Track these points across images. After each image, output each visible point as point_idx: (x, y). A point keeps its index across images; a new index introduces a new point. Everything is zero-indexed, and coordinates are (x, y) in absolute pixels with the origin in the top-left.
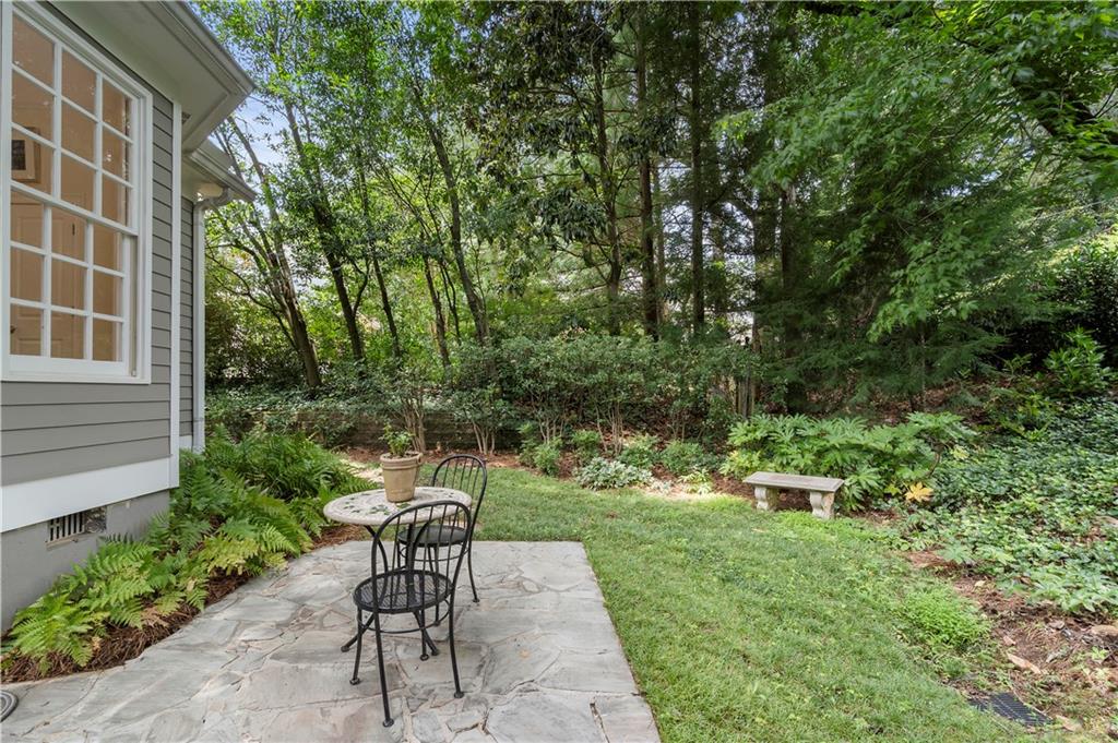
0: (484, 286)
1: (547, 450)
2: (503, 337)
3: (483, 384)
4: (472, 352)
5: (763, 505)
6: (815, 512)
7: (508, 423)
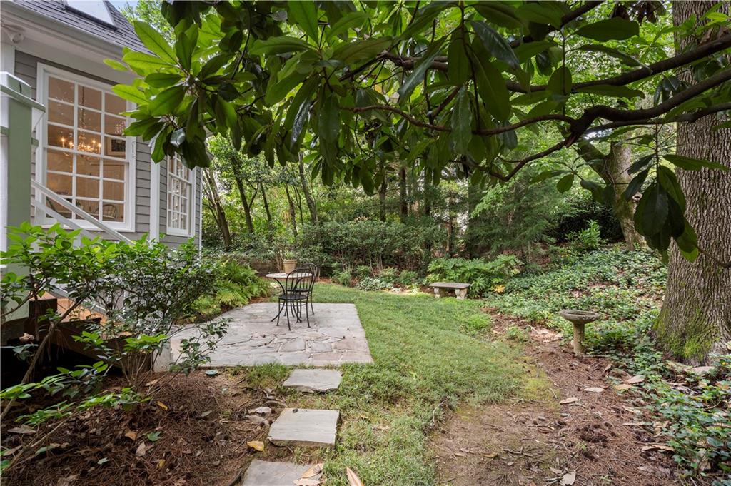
0: (316, 194)
1: (346, 274)
2: (325, 221)
3: (315, 244)
4: (309, 228)
5: (438, 296)
6: (458, 297)
7: (327, 264)
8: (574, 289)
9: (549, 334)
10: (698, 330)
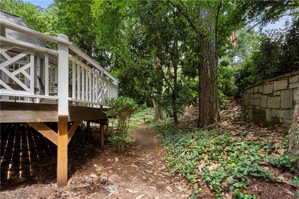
8: (143, 116)
9: (139, 123)
10: (157, 118)
